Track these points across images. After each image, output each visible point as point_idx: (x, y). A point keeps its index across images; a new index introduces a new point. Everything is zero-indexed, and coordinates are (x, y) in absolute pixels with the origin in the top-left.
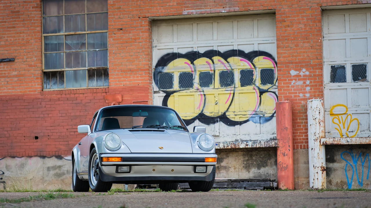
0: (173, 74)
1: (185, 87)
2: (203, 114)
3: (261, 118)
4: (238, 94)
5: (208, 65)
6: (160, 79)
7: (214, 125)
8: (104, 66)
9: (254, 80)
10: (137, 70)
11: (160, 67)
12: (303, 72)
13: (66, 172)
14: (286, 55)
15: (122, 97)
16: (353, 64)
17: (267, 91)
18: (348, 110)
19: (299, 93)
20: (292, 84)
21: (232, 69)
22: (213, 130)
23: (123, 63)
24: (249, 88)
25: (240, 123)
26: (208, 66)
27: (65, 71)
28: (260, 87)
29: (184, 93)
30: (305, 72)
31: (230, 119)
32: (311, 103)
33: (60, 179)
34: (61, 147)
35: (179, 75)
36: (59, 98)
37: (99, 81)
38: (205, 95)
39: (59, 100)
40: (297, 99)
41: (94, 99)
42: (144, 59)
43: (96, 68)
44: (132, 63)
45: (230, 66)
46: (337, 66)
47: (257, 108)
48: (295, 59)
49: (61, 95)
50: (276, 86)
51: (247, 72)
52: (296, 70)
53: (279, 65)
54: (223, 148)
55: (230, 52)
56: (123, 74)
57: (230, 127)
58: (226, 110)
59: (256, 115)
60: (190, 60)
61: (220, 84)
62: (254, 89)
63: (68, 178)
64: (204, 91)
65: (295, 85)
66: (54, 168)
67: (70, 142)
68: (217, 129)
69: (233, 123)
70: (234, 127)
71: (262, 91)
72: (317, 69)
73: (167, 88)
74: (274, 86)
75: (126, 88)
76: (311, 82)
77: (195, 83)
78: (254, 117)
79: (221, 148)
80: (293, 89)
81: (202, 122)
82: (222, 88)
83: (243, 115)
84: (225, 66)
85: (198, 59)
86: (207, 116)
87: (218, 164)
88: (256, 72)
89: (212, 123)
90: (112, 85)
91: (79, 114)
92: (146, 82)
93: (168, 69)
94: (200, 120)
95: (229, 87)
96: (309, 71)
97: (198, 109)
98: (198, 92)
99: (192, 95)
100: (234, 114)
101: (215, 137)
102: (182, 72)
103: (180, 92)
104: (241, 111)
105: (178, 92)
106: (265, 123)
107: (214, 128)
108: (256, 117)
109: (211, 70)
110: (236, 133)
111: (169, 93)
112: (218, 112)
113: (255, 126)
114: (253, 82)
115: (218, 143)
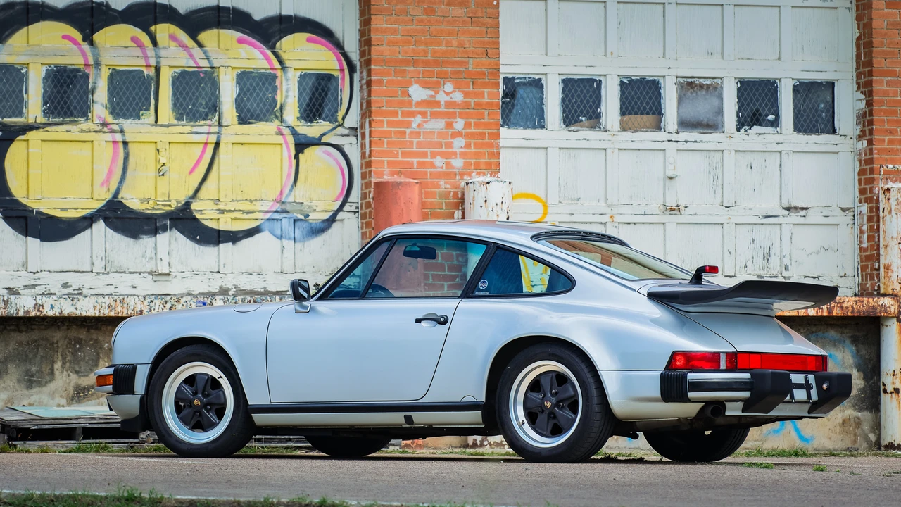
0: (24, 71)
1: (59, 115)
2: (120, 202)
3: (298, 224)
4: (231, 146)
5: (139, 48)
7: (153, 239)
9: (278, 106)
12: (445, 91)
14: (399, 36)
16: (564, 77)
17: (317, 142)
18: (550, 210)
19: (434, 155)
20: (414, 125)
21: (213, 68)
22: (148, 255)
24: (264, 130)
25: (234, 237)
26: (138, 52)
28: (297, 129)
29: (60, 132)
30: (451, 93)
31: (204, 222)
32: (483, 188)
35: (44, 75)
38: (125, 143)
40: (426, 173)
45: (208, 59)
46: (521, 78)
47: (286, 191)
48: (424, 50)
50: (346, 128)
51: (256, 77)
52: (425, 85)
53: (377, 68)
55: (208, 13)
57: (201, 247)
58: (191, 193)
59: (285, 215)
60: (81, 30)
61: (174, 110)
62: (280, 133)
64: (125, 129)
65: (422, 130)
68: (162, 252)
70: (216, 248)
71: (303, 140)
72: (485, 85)
74: (339, 127)
76: (467, 125)
78: (277, 220)
80: (415, 141)
81: (116, 229)
82: (183, 126)
83: (244, 212)
84: (191, 56)
85: (107, 26)
86: (132, 211)
88: (288, 80)
89: (146, 235)
93: (11, 54)
94: (110, 223)
95: (202, 122)
96: (463, 92)
97: (105, 189)
98: (105, 132)
99: (85, 142)
100: (216, 207)
101: (155, 278)
102: (53, 66)
103: (47, 131)
104: (238, 201)
105: (41, 130)
106: (309, 240)
107: (153, 251)
108: (283, 220)
109: (148, 66)
110: (222, 266)
111: (12, 129)
112: (167, 199)
113: (279, 247)
114: (275, 112)
115: (209, 299)
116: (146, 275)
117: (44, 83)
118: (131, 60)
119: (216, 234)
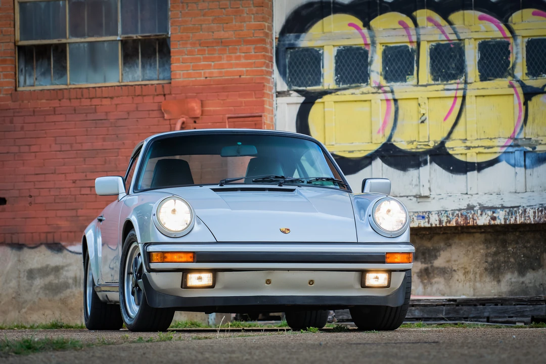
0: (321, 52)
1: (349, 82)
2: (392, 144)
3: (528, 155)
4: (475, 98)
5: (404, 30)
6: (290, 63)
7: (418, 171)
8: (159, 32)
9: (511, 66)
10: (238, 42)
11: (292, 35)
13: (70, 281)
15: (202, 106)
17: (541, 91)
21: (460, 40)
23: (204, 26)
24: (500, 85)
25: (480, 167)
26: (404, 32)
27: (67, 45)
28: (525, 82)
29: (347, 95)
31: (456, 156)
33: (57, 298)
34: (59, 223)
35: (335, 54)
36: (54, 108)
37: (148, 67)
38: (395, 100)
39: (54, 111)
41: (137, 110)
42: (253, 16)
43: (140, 38)
44: (225, 25)
45: (456, 33)
47: (518, 130)
49: (60, 100)
51: (494, 45)
54: (438, 225)
56: (205, 50)
57: (454, 176)
58: (445, 135)
59: (517, 148)
60: (362, 19)
61: (432, 73)
62: (512, 86)
63: (77, 295)
64: (395, 90)
66: (44, 271)
67: (80, 212)
68: (424, 181)
69: (460, 167)
70: (465, 176)
71: (529, 90)
73: (307, 83)
75: (212, 83)
77: (372, 71)
78: (512, 152)
79: (434, 225)
81: (390, 164)
82: (437, 85)
83: (485, 147)
84: (443, 32)
85: (381, 14)
86: (400, 151)
87: (427, 263)
88: (517, 45)
89: (412, 168)
90: (178, 76)
91: (103, 145)
92: (257, 71)
93: (311, 40)
94: (385, 161)
95: (453, 81)
97: (381, 135)
98: (379, 93)
99: (366, 101)
100: (464, 145)
101: (419, 200)
102: (342, 47)
103: (338, 95)
104: (480, 139)
105: (333, 94)
106: (537, 166)
107: (418, 179)
108: (516, 152)
109: (411, 42)
110: (469, 189)
111: (313, 95)
112: (427, 140)
113: (513, 173)
114: (508, 71)
115: (427, 214)
116: (412, 198)
117: (336, 59)
118: (399, 39)
119: (464, 165)
